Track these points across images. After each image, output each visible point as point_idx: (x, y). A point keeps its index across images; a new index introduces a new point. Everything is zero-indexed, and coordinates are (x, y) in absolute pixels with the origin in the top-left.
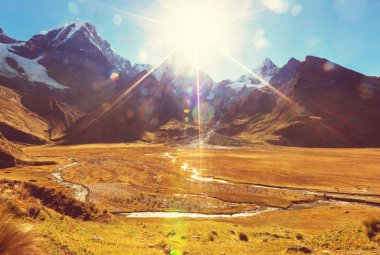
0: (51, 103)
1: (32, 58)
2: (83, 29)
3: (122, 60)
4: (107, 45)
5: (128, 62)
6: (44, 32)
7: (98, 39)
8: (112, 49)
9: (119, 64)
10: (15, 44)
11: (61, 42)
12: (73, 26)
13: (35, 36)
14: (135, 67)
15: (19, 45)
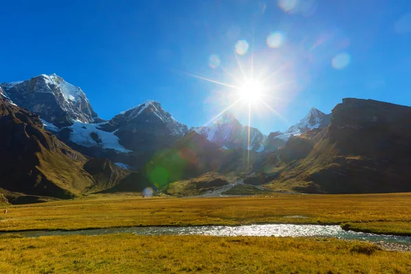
0: (105, 164)
1: (111, 131)
2: (150, 106)
3: (180, 125)
4: (168, 115)
5: (185, 127)
6: (123, 113)
7: (161, 112)
8: (172, 118)
9: (177, 128)
10: (102, 123)
11: (133, 118)
12: (144, 105)
13: (116, 116)
14: (191, 130)
15: (104, 123)
